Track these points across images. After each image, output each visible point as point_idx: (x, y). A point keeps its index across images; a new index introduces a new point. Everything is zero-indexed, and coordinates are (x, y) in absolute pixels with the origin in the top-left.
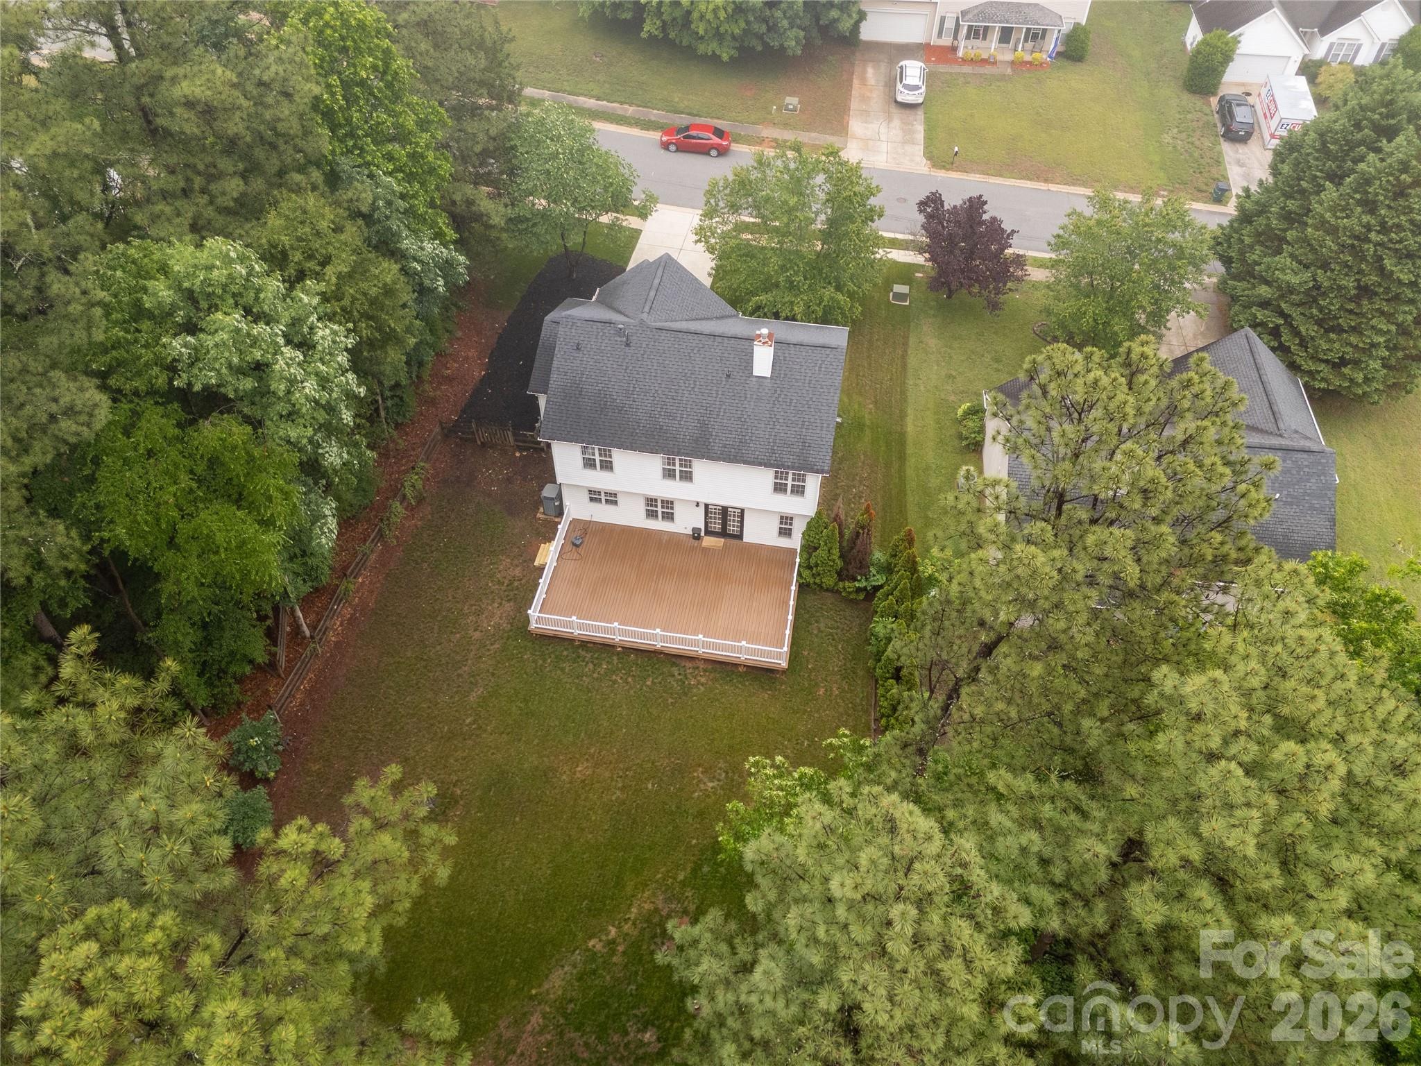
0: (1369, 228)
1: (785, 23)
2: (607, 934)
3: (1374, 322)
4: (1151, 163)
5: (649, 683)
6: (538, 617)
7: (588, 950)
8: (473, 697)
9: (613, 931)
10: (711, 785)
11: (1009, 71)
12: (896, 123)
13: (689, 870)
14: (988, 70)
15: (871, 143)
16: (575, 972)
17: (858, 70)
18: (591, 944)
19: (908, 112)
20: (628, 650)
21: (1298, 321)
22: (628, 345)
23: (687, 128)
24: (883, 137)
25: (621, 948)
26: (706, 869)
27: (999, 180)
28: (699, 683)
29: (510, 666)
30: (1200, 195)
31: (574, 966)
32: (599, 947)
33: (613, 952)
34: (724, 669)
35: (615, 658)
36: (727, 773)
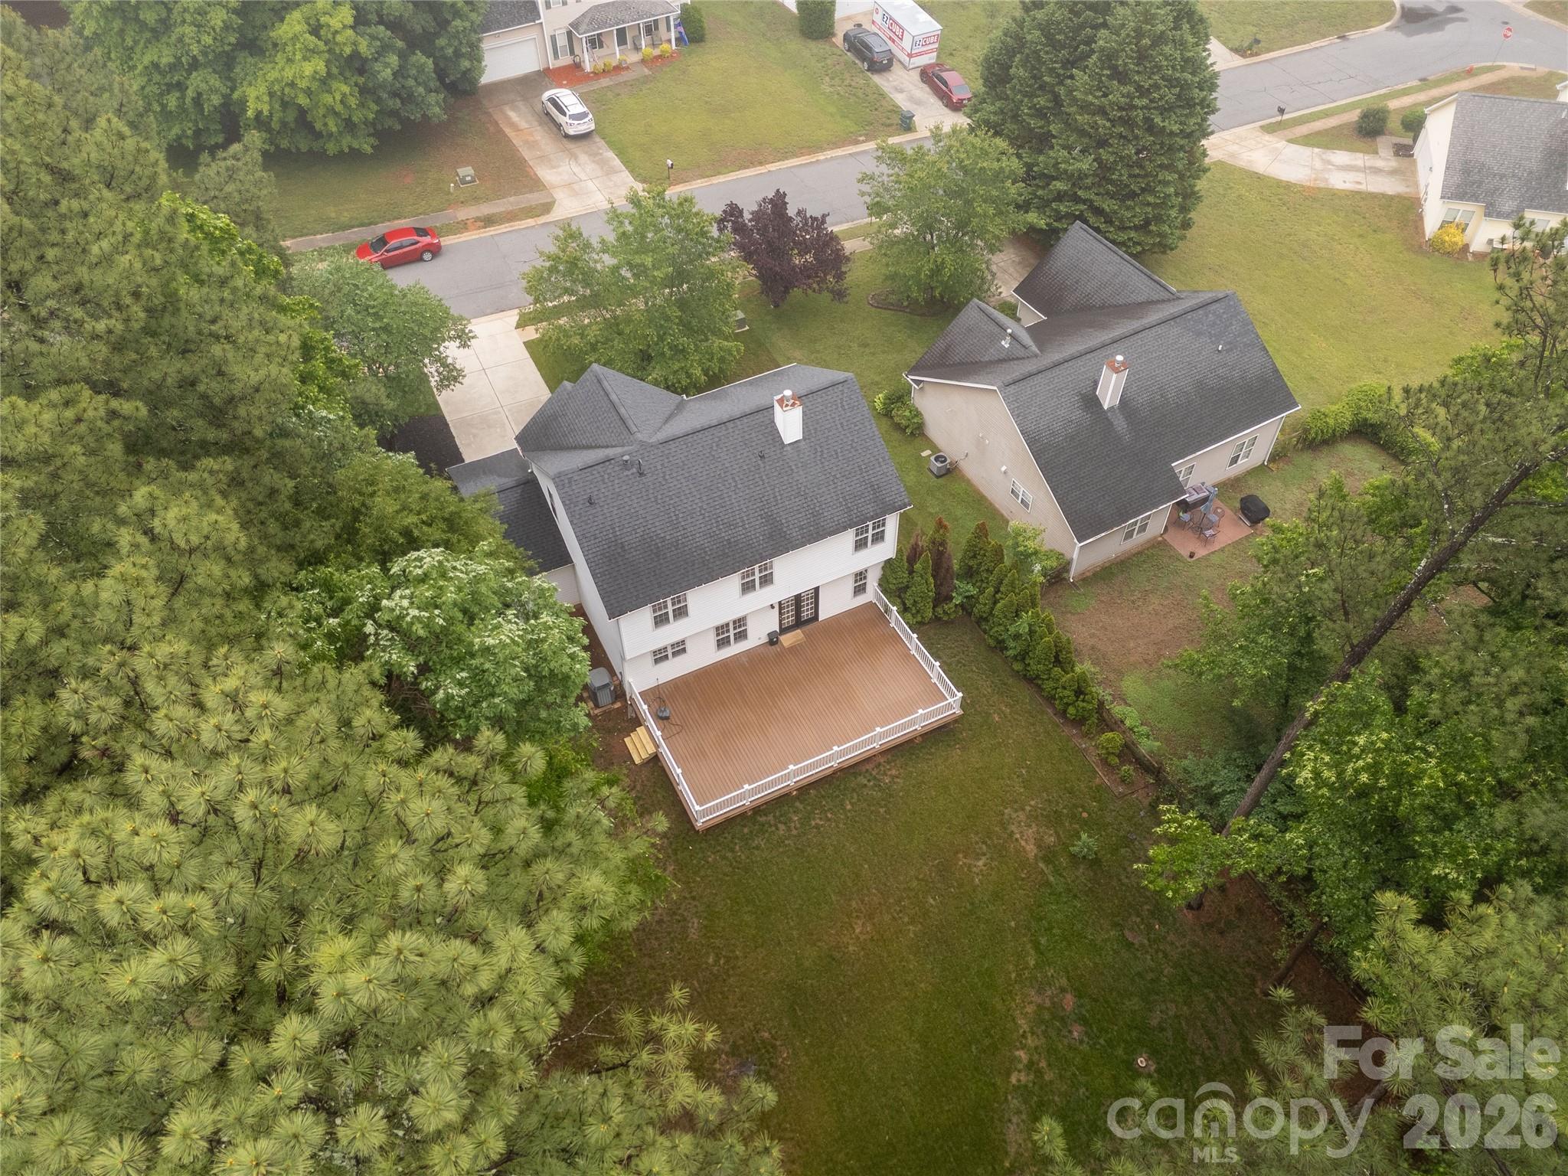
0: (1128, 95)
1: (421, 89)
2: (1020, 1061)
3: (1160, 177)
4: (832, 115)
5: (849, 807)
6: (703, 811)
7: (1016, 1088)
8: (693, 934)
9: (1021, 1054)
10: (980, 863)
11: (646, 71)
12: (583, 158)
13: (1032, 952)
14: (625, 76)
15: (576, 187)
16: (1024, 1117)
17: (497, 117)
18: (1013, 1080)
19: (584, 143)
20: (804, 790)
21: (1098, 202)
22: (641, 474)
23: (383, 241)
24: (583, 176)
25: (1043, 1064)
26: (1043, 941)
27: (721, 179)
28: (893, 777)
29: (702, 878)
30: (890, 129)
31: (1019, 1112)
32: (1023, 1078)
33: (1039, 1073)
34: (904, 750)
35: (797, 804)
36: (984, 843)
